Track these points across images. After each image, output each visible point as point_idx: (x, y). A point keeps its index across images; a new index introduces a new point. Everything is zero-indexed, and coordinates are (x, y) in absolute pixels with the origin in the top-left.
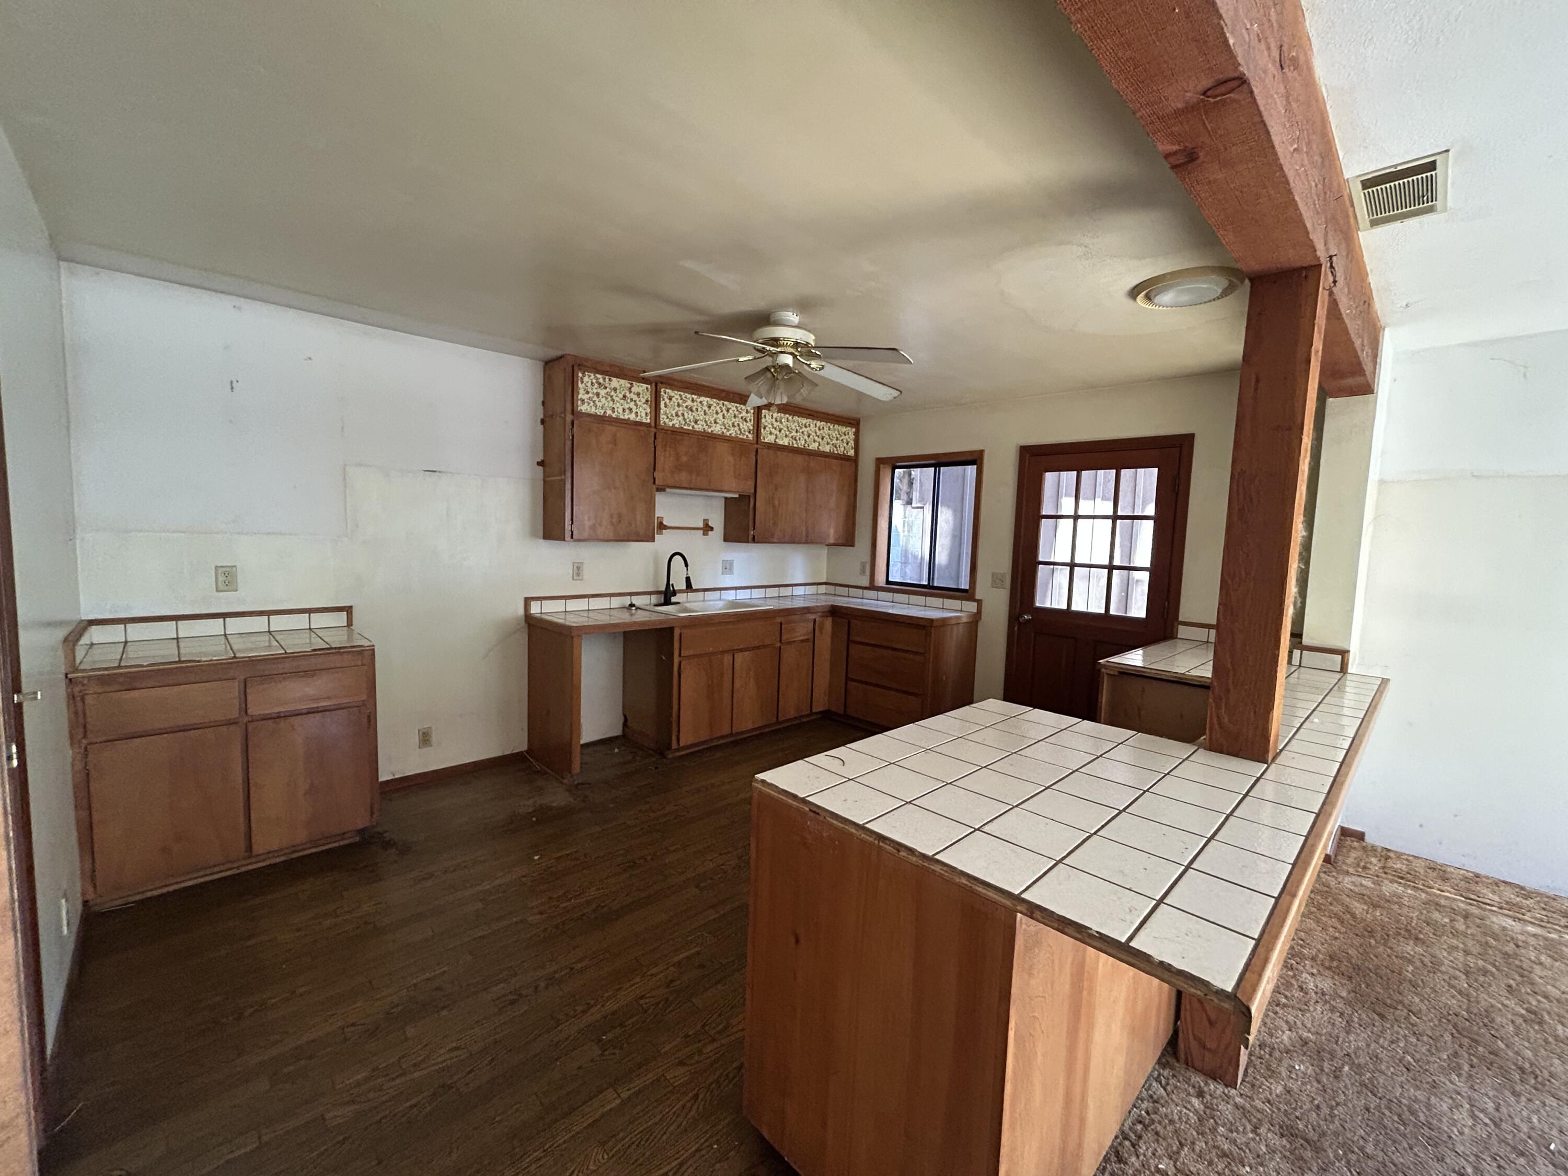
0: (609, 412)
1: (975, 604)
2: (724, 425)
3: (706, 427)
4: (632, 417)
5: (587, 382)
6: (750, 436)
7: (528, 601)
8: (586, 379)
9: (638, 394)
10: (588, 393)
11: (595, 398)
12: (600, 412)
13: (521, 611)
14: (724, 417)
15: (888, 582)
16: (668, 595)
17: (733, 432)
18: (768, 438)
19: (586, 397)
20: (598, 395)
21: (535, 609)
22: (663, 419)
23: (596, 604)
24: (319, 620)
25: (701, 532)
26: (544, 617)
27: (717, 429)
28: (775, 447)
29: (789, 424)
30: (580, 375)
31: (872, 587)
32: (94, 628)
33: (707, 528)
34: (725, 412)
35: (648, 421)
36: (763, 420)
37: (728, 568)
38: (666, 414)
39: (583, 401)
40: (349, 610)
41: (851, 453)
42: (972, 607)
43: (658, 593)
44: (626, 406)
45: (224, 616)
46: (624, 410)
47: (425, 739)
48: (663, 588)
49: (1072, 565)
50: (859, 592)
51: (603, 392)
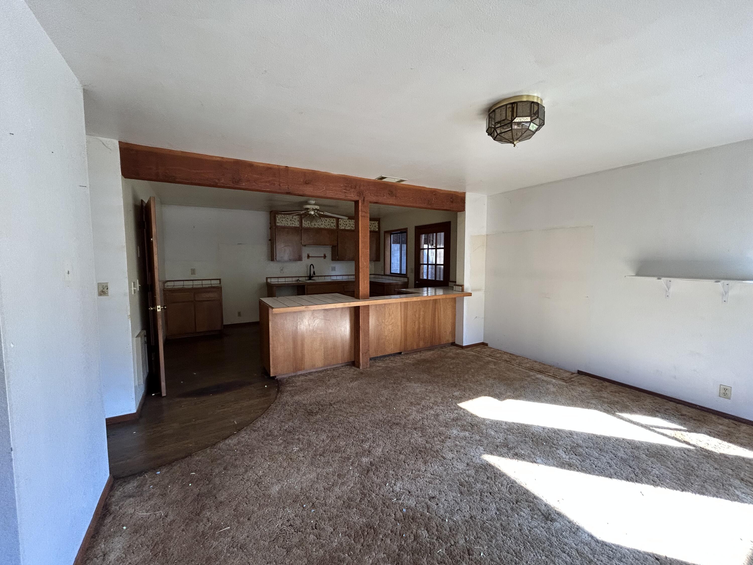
0: (286, 225)
1: (407, 279)
2: (325, 225)
3: (319, 226)
4: (294, 225)
5: (279, 217)
6: (335, 227)
7: (267, 278)
8: (279, 216)
9: (295, 219)
10: (279, 220)
11: (282, 221)
12: (283, 225)
13: (265, 281)
14: (325, 222)
15: (391, 273)
16: (310, 277)
17: (328, 227)
18: (342, 227)
19: (279, 221)
20: (282, 220)
21: (269, 280)
22: (304, 225)
23: (287, 280)
24: (213, 282)
25: (323, 258)
26: (272, 283)
27: (322, 226)
28: (345, 230)
29: (350, 223)
30: (277, 216)
31: (385, 275)
32: (168, 282)
33: (325, 257)
34: (325, 221)
35: (299, 226)
36: (340, 222)
37: (334, 269)
38: (304, 223)
39: (278, 222)
40: (220, 280)
41: (377, 230)
42: (406, 280)
43: (307, 277)
44: (291, 223)
45: (193, 280)
46: (291, 224)
47: (239, 314)
48: (309, 275)
49: (428, 264)
50: (380, 276)
51: (284, 219)
